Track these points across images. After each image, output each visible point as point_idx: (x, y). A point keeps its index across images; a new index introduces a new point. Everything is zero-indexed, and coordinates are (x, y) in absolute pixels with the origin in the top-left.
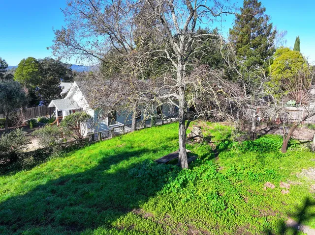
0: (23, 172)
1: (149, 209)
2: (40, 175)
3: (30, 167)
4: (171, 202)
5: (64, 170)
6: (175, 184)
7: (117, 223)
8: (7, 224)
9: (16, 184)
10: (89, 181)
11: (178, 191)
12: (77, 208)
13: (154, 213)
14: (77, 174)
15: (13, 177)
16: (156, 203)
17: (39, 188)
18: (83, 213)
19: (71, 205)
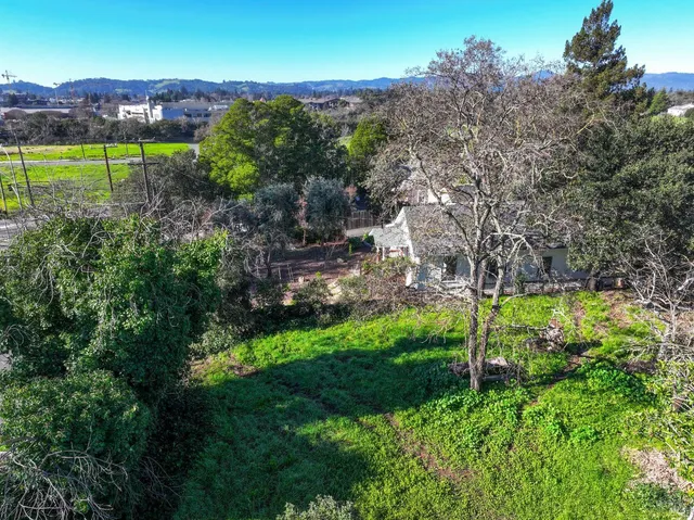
0: (318, 330)
1: (399, 418)
2: (329, 341)
3: (326, 326)
4: (425, 420)
5: (356, 342)
6: (443, 403)
7: (363, 419)
8: (288, 385)
9: (307, 345)
10: (368, 367)
11: (443, 411)
12: (342, 393)
13: (401, 424)
14: (363, 352)
15: (306, 333)
16: (409, 415)
17: (323, 357)
18: (343, 399)
19: (340, 388)
